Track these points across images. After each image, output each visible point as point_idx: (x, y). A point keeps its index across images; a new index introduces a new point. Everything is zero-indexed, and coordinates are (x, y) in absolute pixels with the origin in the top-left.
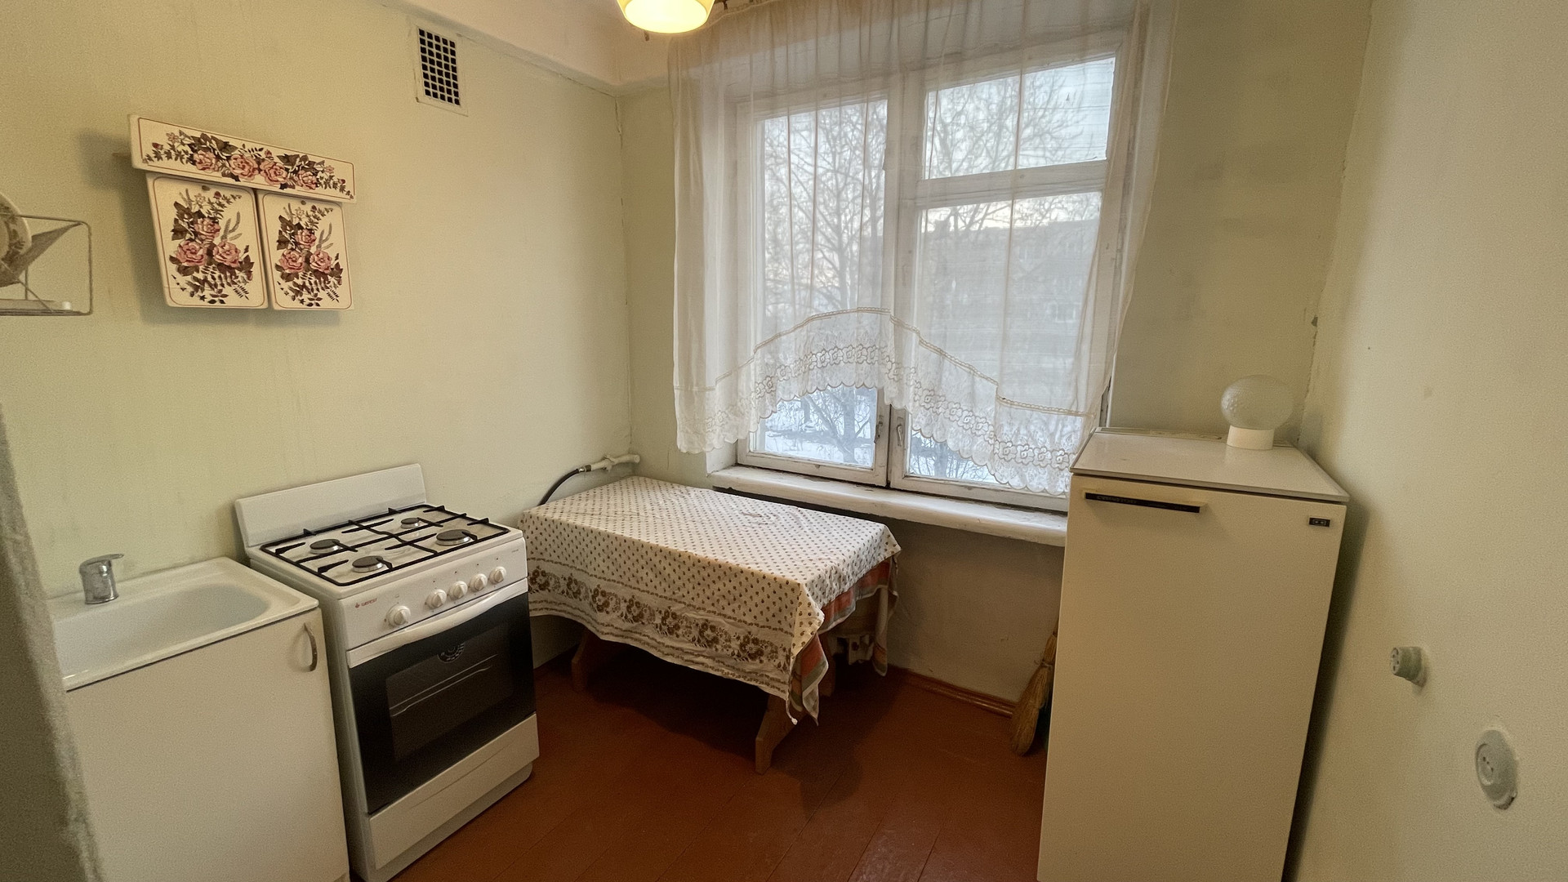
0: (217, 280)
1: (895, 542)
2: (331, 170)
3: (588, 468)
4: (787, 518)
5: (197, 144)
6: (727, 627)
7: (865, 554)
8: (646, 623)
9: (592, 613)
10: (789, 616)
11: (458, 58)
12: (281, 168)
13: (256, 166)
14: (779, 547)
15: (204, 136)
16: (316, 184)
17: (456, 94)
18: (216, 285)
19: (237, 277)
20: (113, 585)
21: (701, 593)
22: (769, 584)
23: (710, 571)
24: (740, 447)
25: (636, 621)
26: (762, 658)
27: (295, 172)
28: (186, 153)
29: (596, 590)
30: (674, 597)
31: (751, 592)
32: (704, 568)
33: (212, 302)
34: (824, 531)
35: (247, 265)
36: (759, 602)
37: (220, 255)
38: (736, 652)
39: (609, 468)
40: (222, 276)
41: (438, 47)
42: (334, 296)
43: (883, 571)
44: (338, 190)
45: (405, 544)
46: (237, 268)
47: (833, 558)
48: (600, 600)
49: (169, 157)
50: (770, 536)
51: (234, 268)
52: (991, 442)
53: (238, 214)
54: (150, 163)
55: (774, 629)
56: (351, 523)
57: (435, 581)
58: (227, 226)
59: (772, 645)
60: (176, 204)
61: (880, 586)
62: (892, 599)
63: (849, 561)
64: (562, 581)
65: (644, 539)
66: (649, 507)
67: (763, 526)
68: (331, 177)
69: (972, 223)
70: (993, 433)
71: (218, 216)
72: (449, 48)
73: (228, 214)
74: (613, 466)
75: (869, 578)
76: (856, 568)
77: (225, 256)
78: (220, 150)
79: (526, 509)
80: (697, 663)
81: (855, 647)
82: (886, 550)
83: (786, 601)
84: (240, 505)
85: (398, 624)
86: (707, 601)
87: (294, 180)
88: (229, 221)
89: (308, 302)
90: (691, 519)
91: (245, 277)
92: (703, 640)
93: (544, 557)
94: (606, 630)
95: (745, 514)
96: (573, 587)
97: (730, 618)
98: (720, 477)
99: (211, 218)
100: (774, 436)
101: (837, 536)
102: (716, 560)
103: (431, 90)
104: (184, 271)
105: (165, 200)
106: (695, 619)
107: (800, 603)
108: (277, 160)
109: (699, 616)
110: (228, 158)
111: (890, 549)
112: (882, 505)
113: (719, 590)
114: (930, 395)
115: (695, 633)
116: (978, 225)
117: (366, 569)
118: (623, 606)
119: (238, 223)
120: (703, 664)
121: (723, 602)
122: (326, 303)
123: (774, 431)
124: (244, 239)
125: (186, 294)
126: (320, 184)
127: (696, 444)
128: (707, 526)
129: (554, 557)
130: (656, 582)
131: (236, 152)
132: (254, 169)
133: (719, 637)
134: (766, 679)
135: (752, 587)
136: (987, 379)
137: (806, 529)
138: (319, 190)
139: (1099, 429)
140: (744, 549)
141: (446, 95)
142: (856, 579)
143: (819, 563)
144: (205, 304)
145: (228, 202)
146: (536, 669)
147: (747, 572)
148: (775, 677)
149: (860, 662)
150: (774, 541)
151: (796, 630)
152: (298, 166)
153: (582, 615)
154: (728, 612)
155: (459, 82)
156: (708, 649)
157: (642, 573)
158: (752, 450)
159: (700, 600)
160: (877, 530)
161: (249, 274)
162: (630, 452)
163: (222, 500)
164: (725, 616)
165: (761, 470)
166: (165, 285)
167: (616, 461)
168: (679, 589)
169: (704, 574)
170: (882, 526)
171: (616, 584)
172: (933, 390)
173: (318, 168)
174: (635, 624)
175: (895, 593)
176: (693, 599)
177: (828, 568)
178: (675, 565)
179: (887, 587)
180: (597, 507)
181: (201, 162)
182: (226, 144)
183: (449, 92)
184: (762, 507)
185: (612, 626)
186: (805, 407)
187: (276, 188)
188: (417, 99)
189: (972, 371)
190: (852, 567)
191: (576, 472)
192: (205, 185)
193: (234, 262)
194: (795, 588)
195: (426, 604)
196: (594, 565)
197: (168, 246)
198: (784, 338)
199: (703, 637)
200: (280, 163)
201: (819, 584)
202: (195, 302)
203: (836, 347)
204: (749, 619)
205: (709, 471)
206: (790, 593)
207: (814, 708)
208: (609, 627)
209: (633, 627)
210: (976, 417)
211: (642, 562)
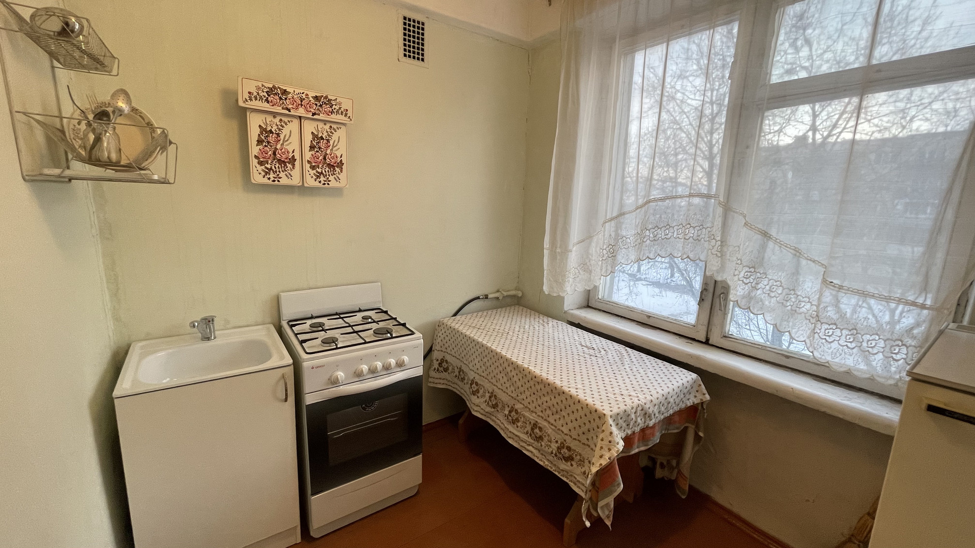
0: (277, 169)
1: (705, 391)
2: (340, 104)
3: (486, 297)
4: (615, 354)
5: (271, 91)
6: (550, 431)
7: (674, 397)
8: (500, 411)
9: (469, 395)
10: (595, 437)
11: (426, 32)
12: (313, 104)
13: (300, 103)
14: (599, 378)
15: (274, 87)
16: (331, 112)
17: (423, 55)
18: (276, 172)
19: (287, 167)
20: (214, 331)
21: (535, 400)
22: (582, 408)
23: (542, 386)
24: (591, 295)
25: (494, 408)
26: (573, 463)
27: (321, 106)
28: (265, 96)
29: (473, 380)
30: (518, 398)
31: (569, 410)
32: (538, 383)
33: (274, 181)
34: (641, 371)
35: (293, 160)
36: (573, 419)
37: (280, 155)
38: (554, 452)
39: (501, 298)
40: (280, 166)
41: (414, 26)
42: (338, 179)
43: (692, 413)
44: (343, 116)
45: (354, 332)
46: (288, 162)
47: (641, 397)
48: (475, 387)
49: (256, 99)
50: (596, 367)
51: (286, 162)
52: (813, 321)
53: (291, 131)
54: (247, 103)
55: (583, 444)
56: (336, 314)
57: (361, 359)
58: (284, 138)
59: (580, 455)
60: (260, 126)
61: (687, 425)
62: (697, 438)
63: (656, 402)
64: (456, 368)
65: (504, 353)
66: (517, 329)
67: (594, 358)
68: (340, 108)
69: (829, 135)
70: (815, 313)
71: (280, 132)
72: (420, 26)
73: (285, 132)
74: (504, 297)
75: (677, 418)
76: (663, 409)
77: (282, 155)
78: (282, 94)
79: (442, 319)
80: (528, 450)
81: (662, 466)
82: (695, 397)
83: (594, 425)
84: (280, 296)
85: (336, 383)
86: (538, 407)
87: (319, 110)
88: (285, 136)
89: (323, 182)
90: (542, 343)
91: (291, 167)
92: (533, 435)
93: (447, 351)
94: (476, 408)
95: (582, 346)
96: (461, 375)
97: (552, 424)
98: (572, 315)
99: (276, 134)
100: (648, 285)
101: (651, 377)
102: (547, 379)
103: (407, 53)
104: (261, 163)
105: (255, 123)
106: (529, 419)
107: (603, 431)
108: (311, 99)
109: (532, 417)
110: (286, 99)
111: (700, 397)
112: (698, 358)
113: (547, 402)
114: (750, 272)
115: (529, 428)
116: (835, 137)
117: (328, 345)
118: (487, 395)
119: (290, 136)
120: (532, 452)
121: (548, 412)
122: (333, 183)
123: (648, 282)
124: (292, 146)
125: (261, 176)
126: (334, 112)
127: (555, 289)
128: (551, 350)
129: (453, 353)
130: (508, 385)
131: (290, 95)
132: (299, 104)
133: (544, 437)
134: (574, 479)
135: (570, 406)
136: (814, 261)
137: (627, 366)
138: (333, 116)
139: (952, 325)
140: (571, 373)
141: (416, 56)
142: (662, 417)
143: (627, 399)
144: (270, 182)
145: (286, 124)
146: (424, 425)
147: (567, 394)
148: (581, 480)
149: (666, 479)
150: (598, 372)
151: (598, 452)
152: (322, 102)
153: (465, 394)
154: (551, 420)
155: (425, 48)
156: (536, 443)
157: (500, 376)
158: (600, 297)
159: (534, 405)
160: (689, 378)
161: (294, 165)
162: (517, 289)
163: (274, 292)
164: (549, 422)
165: (605, 313)
166: (251, 171)
167: (505, 294)
168: (521, 393)
169: (538, 387)
170: (694, 376)
171: (484, 379)
172: (753, 267)
173: (333, 103)
174: (493, 410)
175: (701, 434)
176: (529, 403)
177: (635, 405)
178: (520, 376)
179: (694, 427)
180: (484, 324)
181: (272, 102)
182: (285, 90)
183: (418, 54)
184: (598, 341)
185: (480, 406)
186: (671, 267)
187: (310, 115)
188: (398, 59)
189: (797, 253)
190: (659, 406)
191: (478, 298)
192: (275, 114)
193: (286, 159)
194: (602, 416)
195: (355, 373)
196: (473, 363)
197: (255, 150)
198: (627, 216)
199: (533, 433)
200: (313, 101)
201: (623, 418)
202: (265, 181)
203: (668, 225)
204: (565, 430)
205: (566, 308)
206: (597, 419)
207: (608, 517)
208: (478, 407)
209: (491, 412)
210: (798, 296)
211: (501, 369)
